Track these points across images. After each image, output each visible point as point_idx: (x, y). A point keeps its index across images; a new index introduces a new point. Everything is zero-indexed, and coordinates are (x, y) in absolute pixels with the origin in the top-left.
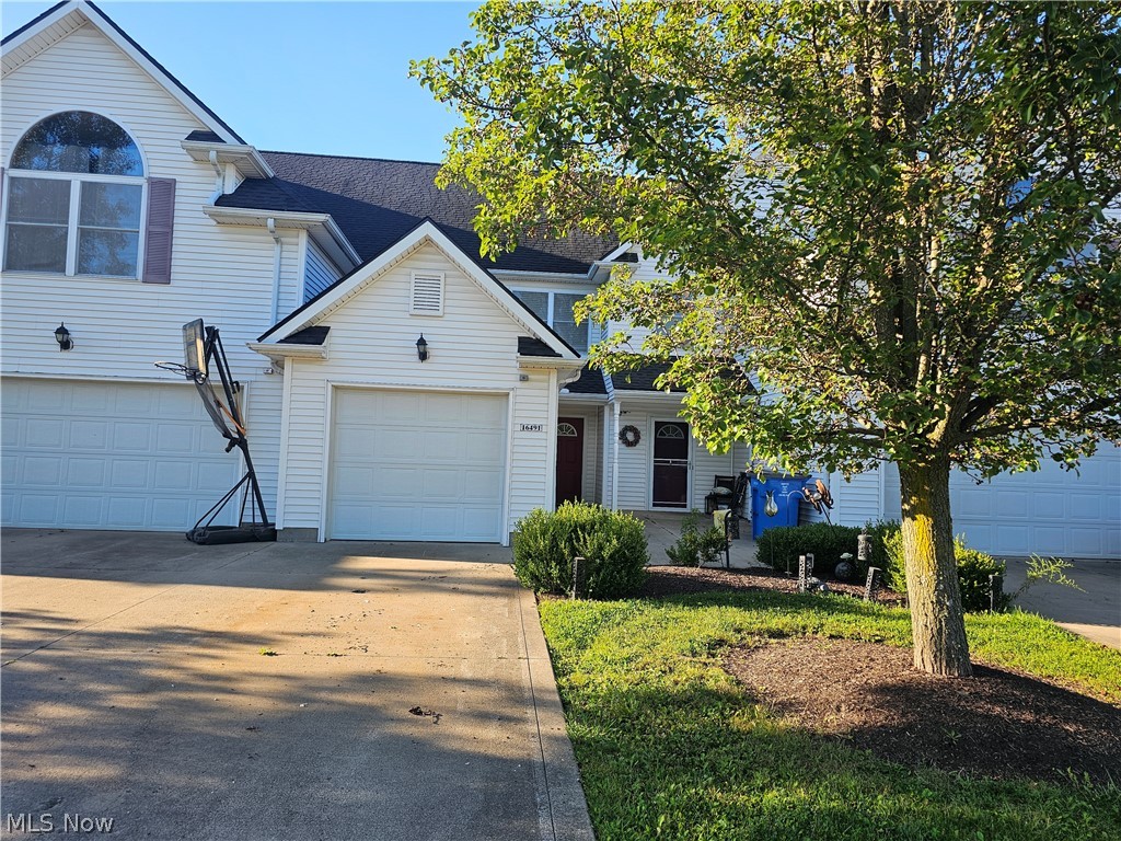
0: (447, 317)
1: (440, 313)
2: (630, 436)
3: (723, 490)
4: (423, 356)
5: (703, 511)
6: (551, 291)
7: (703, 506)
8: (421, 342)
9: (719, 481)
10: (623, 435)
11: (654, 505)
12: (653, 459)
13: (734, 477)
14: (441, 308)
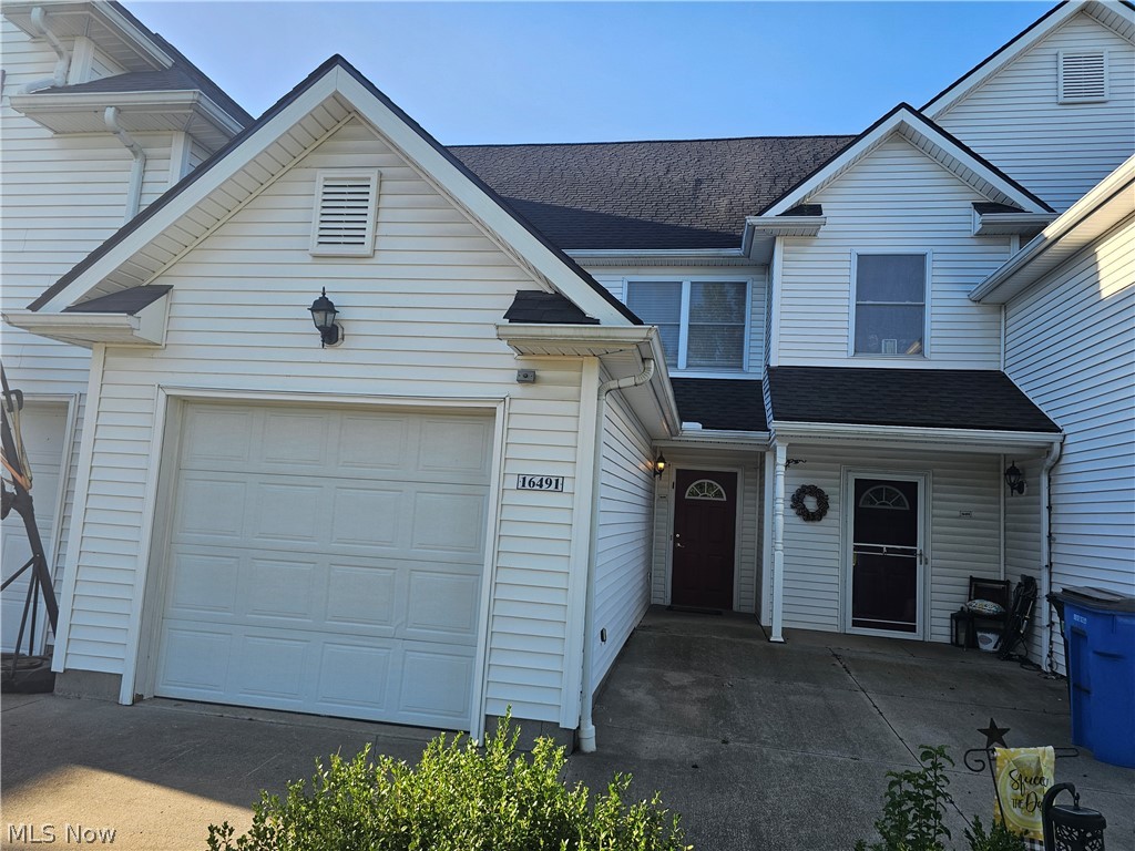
0: (381, 258)
1: (366, 250)
2: (811, 504)
3: (989, 607)
4: (330, 335)
5: (947, 640)
6: (687, 279)
7: (947, 631)
8: (323, 306)
9: (978, 588)
10: (797, 501)
11: (855, 624)
12: (851, 544)
13: (1007, 583)
14: (368, 240)
